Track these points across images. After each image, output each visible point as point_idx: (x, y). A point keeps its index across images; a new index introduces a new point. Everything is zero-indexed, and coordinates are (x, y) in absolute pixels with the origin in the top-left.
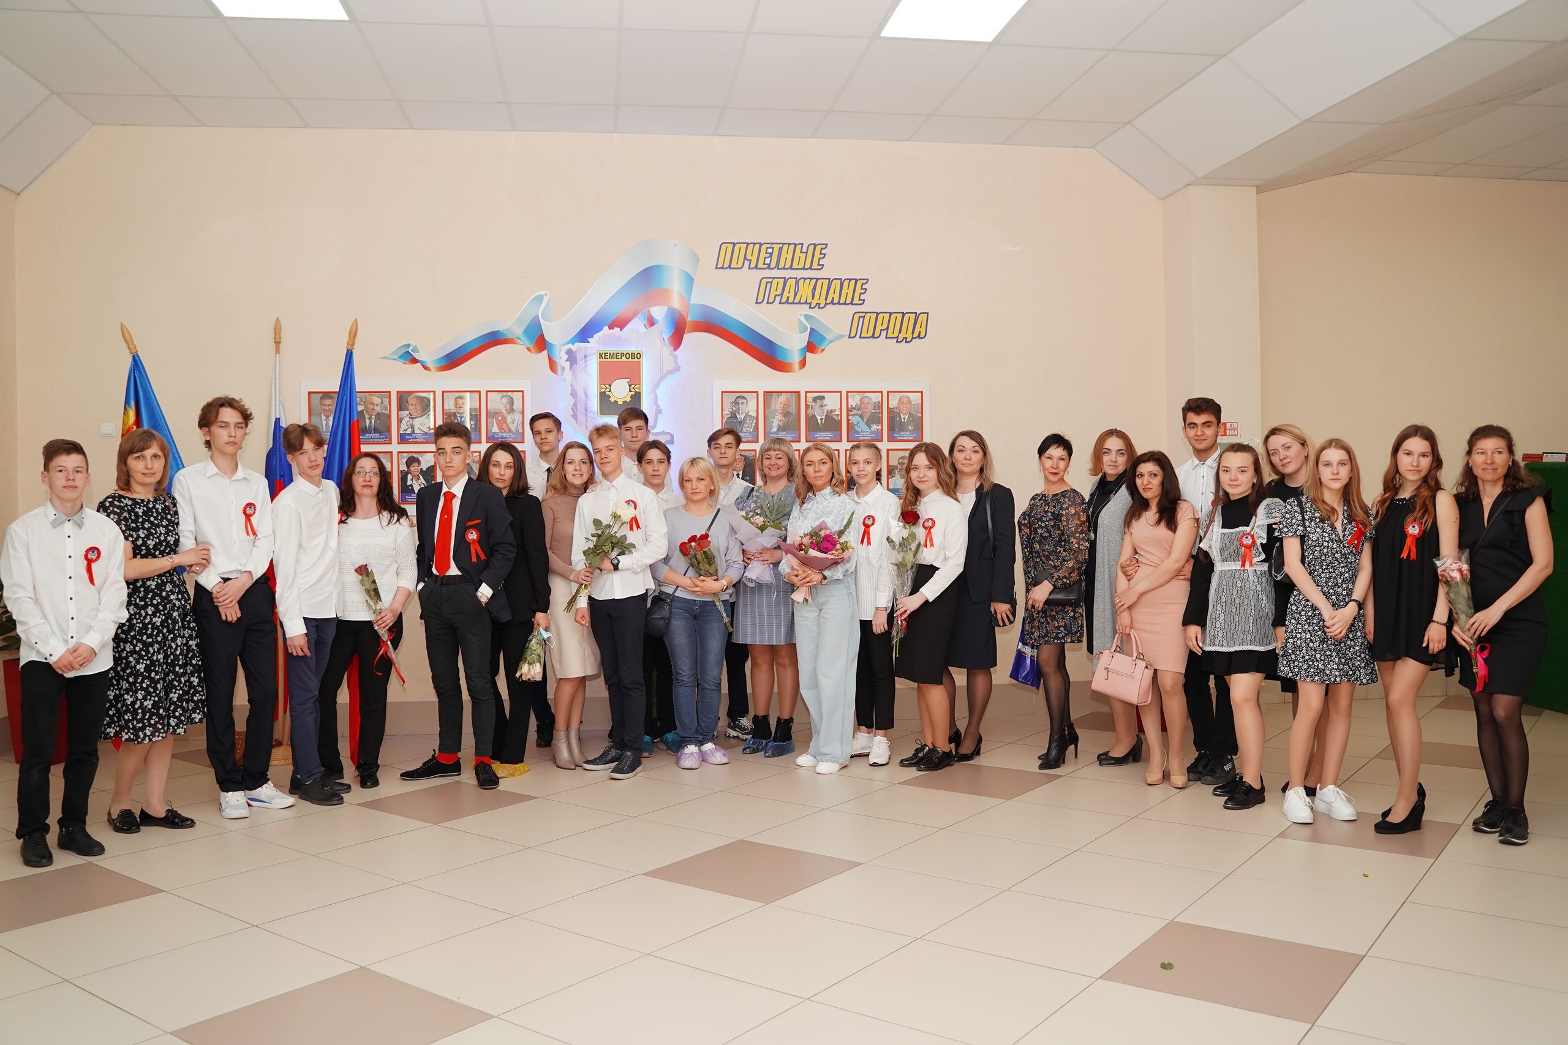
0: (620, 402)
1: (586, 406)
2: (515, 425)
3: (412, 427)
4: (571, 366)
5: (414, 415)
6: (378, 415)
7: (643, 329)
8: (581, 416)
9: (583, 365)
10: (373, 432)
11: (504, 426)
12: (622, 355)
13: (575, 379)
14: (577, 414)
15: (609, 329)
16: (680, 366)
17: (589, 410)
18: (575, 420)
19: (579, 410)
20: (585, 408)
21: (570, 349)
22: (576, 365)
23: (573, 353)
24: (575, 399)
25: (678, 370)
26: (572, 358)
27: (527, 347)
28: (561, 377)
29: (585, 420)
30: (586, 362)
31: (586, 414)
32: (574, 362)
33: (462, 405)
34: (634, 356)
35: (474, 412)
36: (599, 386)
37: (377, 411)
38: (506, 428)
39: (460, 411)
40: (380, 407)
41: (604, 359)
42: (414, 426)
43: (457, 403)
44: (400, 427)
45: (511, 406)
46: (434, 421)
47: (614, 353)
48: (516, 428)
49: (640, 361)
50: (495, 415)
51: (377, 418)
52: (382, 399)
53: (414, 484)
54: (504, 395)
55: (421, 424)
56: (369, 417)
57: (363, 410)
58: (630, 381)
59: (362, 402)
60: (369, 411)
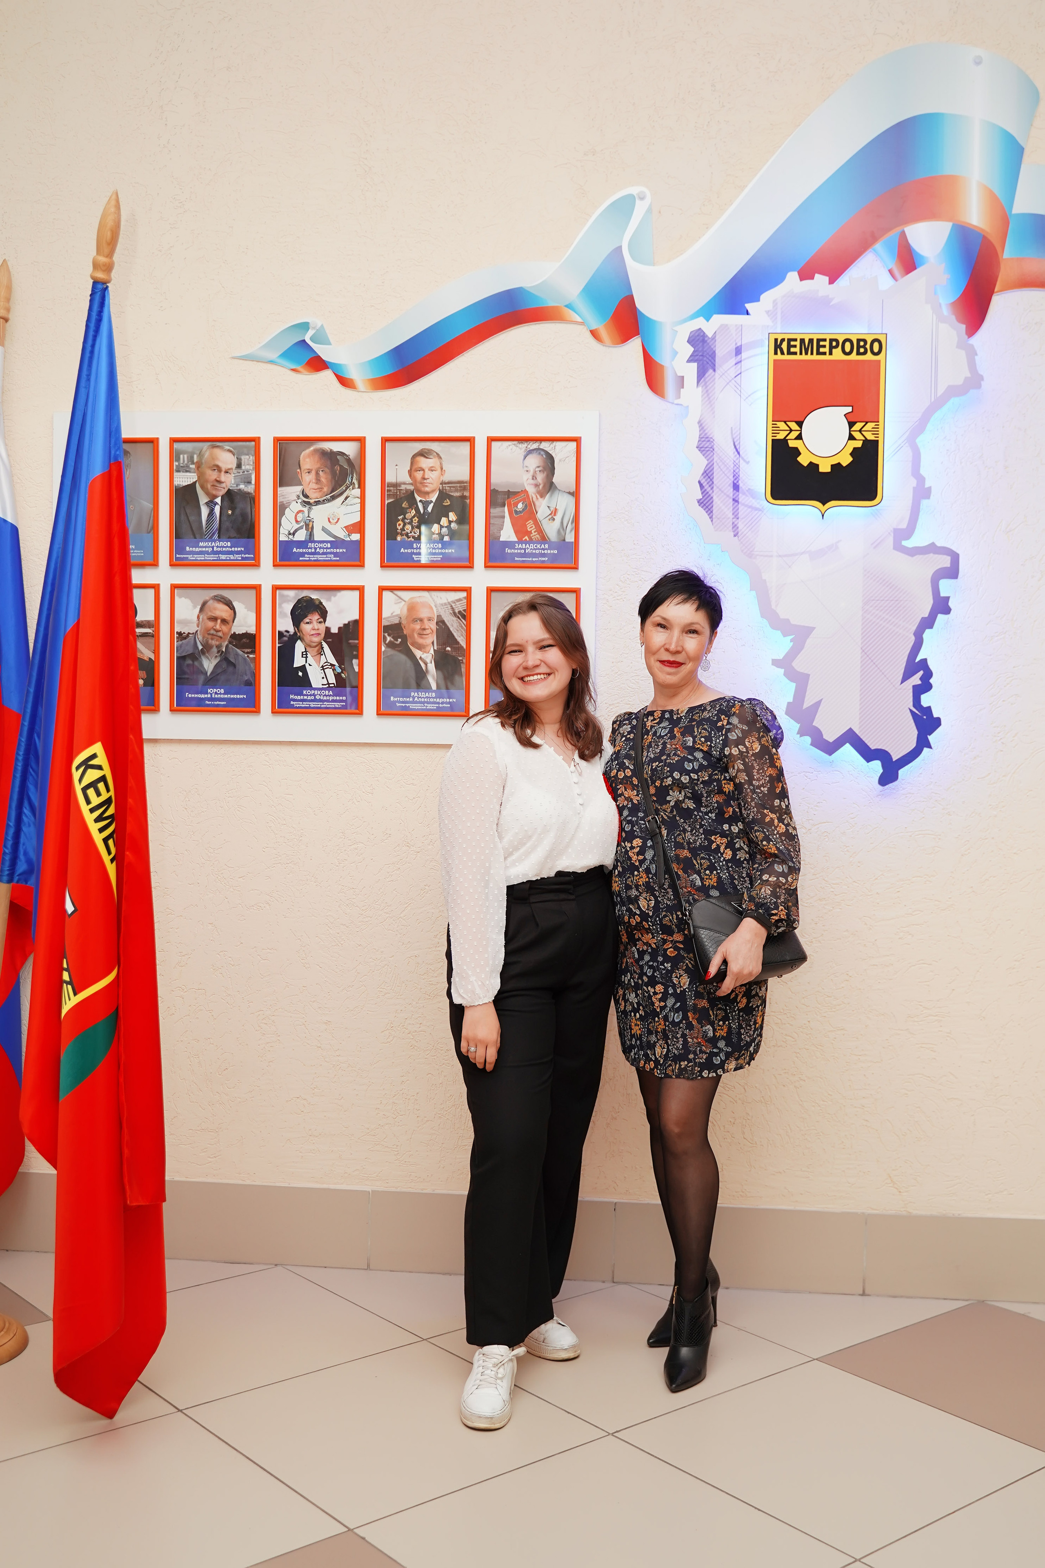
0: (825, 468)
1: (736, 477)
2: (557, 523)
3: (309, 526)
4: (701, 374)
5: (314, 496)
6: (230, 496)
7: (886, 282)
8: (721, 501)
9: (732, 373)
10: (216, 536)
11: (530, 526)
12: (834, 344)
13: (711, 406)
14: (712, 498)
15: (801, 279)
16: (981, 378)
17: (743, 487)
18: (707, 512)
19: (718, 488)
20: (733, 482)
21: (700, 331)
22: (714, 370)
23: (708, 342)
24: (708, 458)
25: (979, 386)
26: (704, 355)
27: (591, 329)
28: (673, 403)
29: (733, 514)
30: (740, 363)
31: (735, 498)
32: (708, 363)
33: (428, 474)
34: (864, 347)
35: (456, 491)
36: (773, 421)
37: (226, 486)
38: (535, 532)
39: (423, 489)
40: (233, 475)
41: (786, 357)
42: (313, 524)
43: (416, 467)
44: (280, 525)
45: (547, 476)
46: (361, 511)
47: (813, 339)
48: (559, 531)
49: (879, 362)
50: (508, 497)
51: (226, 503)
52: (239, 457)
53: (310, 665)
54: (531, 448)
55: (329, 519)
56: (209, 500)
57: (195, 483)
58: (852, 412)
59: (191, 464)
60: (209, 486)
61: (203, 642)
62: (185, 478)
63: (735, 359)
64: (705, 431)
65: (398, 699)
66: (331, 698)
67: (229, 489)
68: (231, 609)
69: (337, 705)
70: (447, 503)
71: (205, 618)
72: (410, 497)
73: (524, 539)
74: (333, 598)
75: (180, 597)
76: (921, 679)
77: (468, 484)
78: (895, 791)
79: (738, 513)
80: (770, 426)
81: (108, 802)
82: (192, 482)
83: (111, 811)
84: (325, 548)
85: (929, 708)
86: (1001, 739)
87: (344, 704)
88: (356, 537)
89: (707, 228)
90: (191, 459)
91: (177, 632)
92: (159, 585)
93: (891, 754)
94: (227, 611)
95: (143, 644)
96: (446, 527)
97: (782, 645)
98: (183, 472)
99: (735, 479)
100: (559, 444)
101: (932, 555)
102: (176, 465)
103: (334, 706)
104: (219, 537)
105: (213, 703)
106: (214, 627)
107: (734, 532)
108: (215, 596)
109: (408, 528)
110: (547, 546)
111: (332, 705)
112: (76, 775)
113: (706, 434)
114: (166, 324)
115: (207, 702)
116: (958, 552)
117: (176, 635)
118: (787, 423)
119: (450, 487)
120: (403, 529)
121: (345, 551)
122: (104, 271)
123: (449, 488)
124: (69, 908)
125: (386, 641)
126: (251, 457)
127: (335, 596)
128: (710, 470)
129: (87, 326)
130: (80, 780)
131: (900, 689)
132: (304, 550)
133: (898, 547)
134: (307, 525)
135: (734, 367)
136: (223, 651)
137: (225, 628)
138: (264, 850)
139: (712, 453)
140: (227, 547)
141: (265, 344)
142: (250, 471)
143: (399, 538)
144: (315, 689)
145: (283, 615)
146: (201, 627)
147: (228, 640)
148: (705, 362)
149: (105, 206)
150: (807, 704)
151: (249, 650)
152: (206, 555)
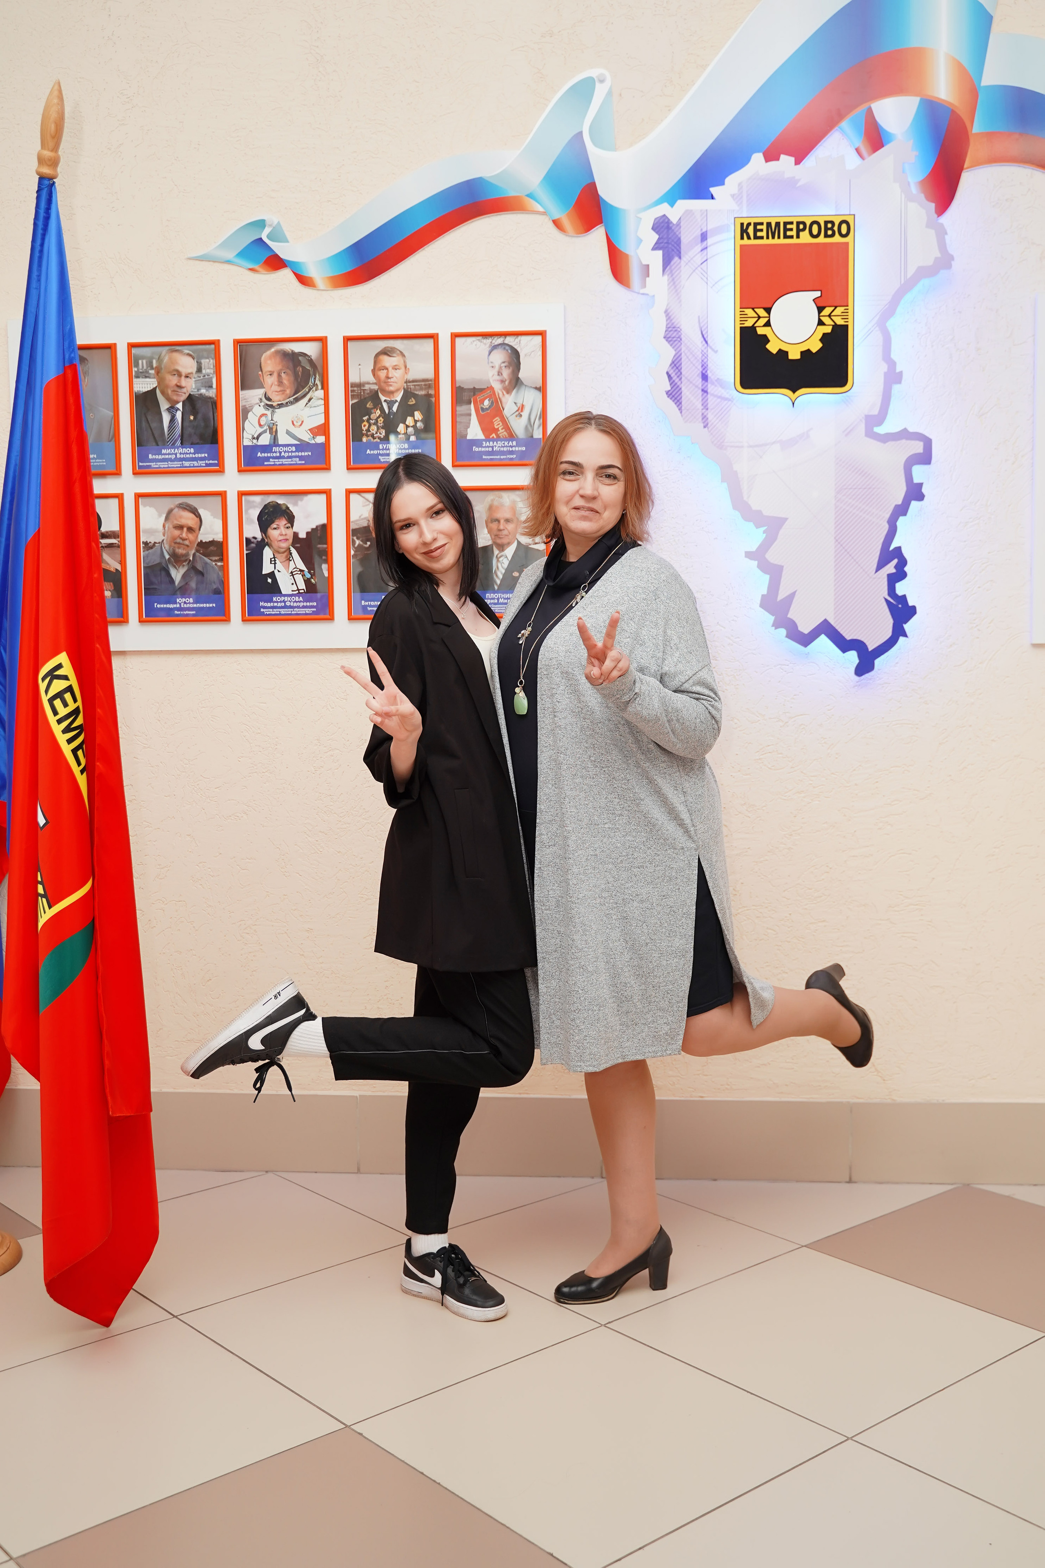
0: (794, 355)
1: (704, 367)
2: (524, 420)
3: (273, 430)
4: (667, 262)
5: (277, 399)
6: (191, 401)
7: (853, 161)
8: (690, 393)
9: (699, 259)
10: (178, 443)
11: (497, 423)
12: (801, 226)
13: (678, 294)
14: (681, 389)
15: (767, 161)
16: (952, 258)
17: (712, 377)
18: (676, 404)
19: (686, 378)
20: (702, 372)
21: (664, 218)
22: (680, 258)
23: (673, 228)
24: (675, 348)
25: (948, 266)
26: (670, 242)
27: (553, 219)
28: (639, 293)
29: (702, 405)
30: (705, 251)
31: (705, 388)
32: (673, 250)
33: (392, 373)
34: (832, 229)
35: (421, 389)
36: (741, 308)
37: (187, 391)
38: (502, 429)
39: (387, 388)
40: (194, 380)
41: (753, 242)
42: (277, 428)
43: (380, 366)
44: (244, 429)
45: (513, 372)
46: (325, 413)
47: (779, 223)
48: (526, 428)
49: (847, 244)
50: (474, 394)
51: (188, 407)
52: (199, 361)
53: (279, 571)
54: (496, 344)
55: (293, 422)
56: (170, 405)
57: (155, 389)
58: (821, 296)
59: (151, 370)
60: (170, 392)
61: (170, 549)
62: (145, 384)
63: (701, 245)
64: (671, 320)
65: (369, 603)
66: (301, 604)
67: (190, 394)
68: (197, 517)
69: (308, 611)
70: (412, 402)
71: (171, 526)
72: (374, 397)
73: (491, 437)
74: (300, 503)
75: (145, 506)
76: (896, 567)
77: (433, 382)
78: (871, 681)
79: (708, 404)
80: (738, 313)
81: (76, 712)
82: (152, 388)
83: (79, 721)
84: (290, 452)
85: (904, 597)
86: (977, 626)
87: (315, 610)
88: (321, 439)
89: (669, 110)
90: (150, 365)
91: (143, 542)
92: (122, 495)
93: (867, 644)
94: (192, 519)
95: (109, 555)
96: (412, 427)
97: (755, 537)
98: (142, 378)
99: (704, 369)
100: (524, 339)
101: (904, 441)
102: (135, 371)
103: (304, 612)
104: (182, 443)
105: (182, 613)
106: (181, 536)
107: (704, 423)
108: (180, 504)
109: (374, 429)
110: (514, 443)
111: (302, 611)
112: (43, 686)
113: (673, 324)
114: (119, 225)
115: (176, 612)
116: (930, 437)
117: (142, 545)
118: (756, 310)
119: (415, 385)
120: (368, 430)
121: (310, 454)
122: (49, 166)
123: (413, 387)
124: (41, 821)
125: (355, 544)
126: (212, 361)
127: (302, 500)
128: (678, 360)
129: (35, 224)
130: (47, 692)
131: (874, 578)
132: (269, 455)
133: (870, 434)
134: (271, 429)
135: (700, 254)
136: (190, 560)
137: (191, 536)
138: (240, 760)
139: (680, 343)
140: (190, 453)
141: (221, 243)
142: (211, 375)
143: (364, 439)
144: (285, 595)
145: (250, 521)
146: (168, 537)
147: (195, 549)
148: (670, 250)
149: (48, 98)
150: (782, 595)
151: (216, 558)
152: (169, 462)
